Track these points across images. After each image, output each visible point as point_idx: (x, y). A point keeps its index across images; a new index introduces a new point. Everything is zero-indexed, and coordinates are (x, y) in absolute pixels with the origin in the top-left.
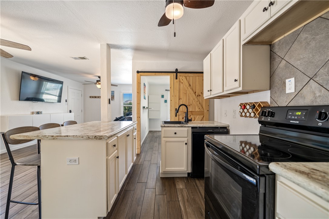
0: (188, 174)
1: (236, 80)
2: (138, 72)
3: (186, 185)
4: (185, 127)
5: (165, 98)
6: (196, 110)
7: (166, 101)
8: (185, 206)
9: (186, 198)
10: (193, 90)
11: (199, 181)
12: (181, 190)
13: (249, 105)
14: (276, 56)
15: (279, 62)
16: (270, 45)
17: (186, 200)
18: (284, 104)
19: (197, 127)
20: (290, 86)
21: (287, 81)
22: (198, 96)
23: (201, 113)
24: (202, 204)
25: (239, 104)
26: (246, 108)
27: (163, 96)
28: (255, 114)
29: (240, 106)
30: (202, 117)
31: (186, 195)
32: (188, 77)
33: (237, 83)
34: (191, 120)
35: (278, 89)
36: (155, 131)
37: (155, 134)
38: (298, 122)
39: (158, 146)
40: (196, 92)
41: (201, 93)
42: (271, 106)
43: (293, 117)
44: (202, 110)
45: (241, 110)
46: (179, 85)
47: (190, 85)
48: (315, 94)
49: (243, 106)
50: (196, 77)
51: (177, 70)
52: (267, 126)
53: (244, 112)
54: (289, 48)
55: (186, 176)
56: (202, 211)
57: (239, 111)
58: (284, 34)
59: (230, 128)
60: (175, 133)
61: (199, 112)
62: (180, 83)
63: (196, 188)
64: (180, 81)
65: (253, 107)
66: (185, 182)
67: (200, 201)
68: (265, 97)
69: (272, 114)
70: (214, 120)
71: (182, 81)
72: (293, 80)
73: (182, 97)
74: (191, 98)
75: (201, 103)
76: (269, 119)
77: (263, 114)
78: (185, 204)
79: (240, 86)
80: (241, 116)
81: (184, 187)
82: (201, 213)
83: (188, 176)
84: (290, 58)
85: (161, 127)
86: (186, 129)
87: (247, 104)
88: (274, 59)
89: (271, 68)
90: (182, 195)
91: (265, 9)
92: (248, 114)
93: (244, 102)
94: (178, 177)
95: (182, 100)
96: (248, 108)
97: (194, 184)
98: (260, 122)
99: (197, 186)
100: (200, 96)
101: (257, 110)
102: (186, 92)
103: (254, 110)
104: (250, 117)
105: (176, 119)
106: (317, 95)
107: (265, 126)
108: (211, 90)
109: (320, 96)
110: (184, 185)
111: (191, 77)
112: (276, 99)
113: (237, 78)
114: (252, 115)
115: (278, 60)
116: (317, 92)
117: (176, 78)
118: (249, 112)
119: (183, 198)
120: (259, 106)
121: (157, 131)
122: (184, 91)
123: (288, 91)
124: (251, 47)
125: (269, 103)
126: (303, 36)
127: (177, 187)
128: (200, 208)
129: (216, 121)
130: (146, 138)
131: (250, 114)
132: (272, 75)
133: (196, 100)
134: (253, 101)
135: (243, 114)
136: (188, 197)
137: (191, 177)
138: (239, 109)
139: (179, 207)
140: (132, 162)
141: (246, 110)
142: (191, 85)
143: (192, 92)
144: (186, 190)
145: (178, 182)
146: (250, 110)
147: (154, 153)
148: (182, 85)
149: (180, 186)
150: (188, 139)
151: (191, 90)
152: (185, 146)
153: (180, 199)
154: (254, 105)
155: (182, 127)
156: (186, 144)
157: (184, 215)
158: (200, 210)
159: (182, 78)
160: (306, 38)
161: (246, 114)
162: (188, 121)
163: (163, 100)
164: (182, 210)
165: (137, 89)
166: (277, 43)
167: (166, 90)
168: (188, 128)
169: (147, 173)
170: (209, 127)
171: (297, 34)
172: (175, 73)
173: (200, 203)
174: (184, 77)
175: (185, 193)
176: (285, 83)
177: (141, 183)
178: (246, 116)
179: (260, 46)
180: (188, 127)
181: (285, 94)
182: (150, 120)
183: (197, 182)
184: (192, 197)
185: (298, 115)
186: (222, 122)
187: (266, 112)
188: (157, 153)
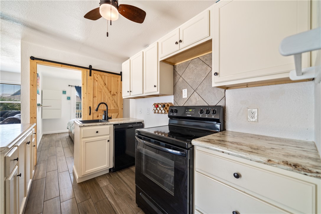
0: (110, 169)
1: (155, 86)
2: (32, 58)
3: (109, 181)
4: (107, 125)
5: (68, 94)
6: (112, 109)
7: (69, 98)
8: (115, 200)
9: (113, 192)
10: (108, 89)
11: (121, 172)
12: (107, 187)
13: (161, 104)
14: (177, 74)
15: (179, 78)
16: (174, 66)
17: (114, 194)
18: (182, 105)
19: (118, 124)
20: (185, 94)
21: (183, 90)
22: (113, 95)
23: (116, 111)
24: (129, 191)
25: (153, 104)
26: (159, 107)
27: (64, 92)
28: (165, 111)
29: (154, 106)
30: (117, 115)
31: (112, 190)
32: (103, 76)
33: (156, 88)
34: (111, 118)
35: (179, 95)
36: (53, 134)
37: (54, 137)
38: (191, 115)
39: (63, 150)
40: (111, 92)
41: (116, 93)
42: (174, 106)
43: (188, 113)
44: (117, 108)
45: (155, 109)
46: (94, 82)
47: (105, 84)
48: (196, 99)
49: (157, 106)
50: (111, 77)
51: (90, 66)
52: (173, 119)
53: (157, 110)
54: (184, 70)
55: (108, 172)
56: (130, 196)
57: (153, 109)
58: (182, 61)
59: (144, 123)
60: (97, 132)
61: (114, 110)
62: (95, 81)
63: (120, 179)
64: (94, 79)
65: (164, 106)
66: (108, 179)
67: (127, 189)
68: (170, 100)
69: (176, 111)
70: (129, 117)
71: (96, 78)
72: (186, 90)
73: (96, 95)
74: (107, 97)
75: (116, 102)
76: (175, 114)
77: (172, 111)
78: (114, 198)
79: (158, 91)
80: (155, 113)
81: (108, 183)
82: (130, 198)
83: (109, 172)
84: (185, 77)
85: (79, 127)
86: (108, 126)
87: (159, 104)
88: (176, 75)
89: (174, 81)
90: (109, 191)
91: (177, 43)
92: (160, 112)
93: (157, 102)
94: (100, 176)
95: (96, 98)
96: (160, 107)
97: (117, 177)
98: (169, 116)
99: (120, 177)
100: (115, 95)
101: (166, 108)
102: (101, 91)
103: (164, 108)
104: (162, 113)
105: (91, 118)
106: (198, 100)
107: (172, 119)
108: (131, 91)
109: (198, 101)
110: (107, 181)
111: (106, 77)
112: (177, 101)
113: (156, 85)
114: (163, 112)
115: (178, 76)
116: (197, 99)
117: (90, 75)
118: (161, 110)
119: (111, 193)
120: (168, 105)
121: (56, 134)
122: (99, 90)
123: (184, 97)
124: (164, 64)
125: (173, 104)
126: (191, 65)
127: (101, 185)
128: (129, 195)
129: (132, 117)
130: (41, 145)
131: (162, 111)
132: (174, 86)
133: (111, 98)
134: (164, 102)
135: (157, 111)
136: (115, 191)
137: (113, 172)
138: (153, 107)
139: (109, 203)
140: (31, 178)
141: (158, 109)
142: (107, 84)
143: (107, 91)
144: (111, 185)
145: (100, 180)
146: (162, 109)
147: (60, 160)
148: (97, 83)
149: (104, 183)
150: (110, 137)
151: (106, 89)
152: (107, 144)
153: (107, 195)
154: (164, 104)
155: (104, 125)
156: (108, 141)
157: (116, 207)
158: (129, 196)
159: (97, 76)
160: (192, 67)
161: (158, 111)
162: (107, 118)
163: (65, 96)
164: (112, 204)
165: (31, 80)
166: (177, 66)
167: (69, 86)
168: (110, 126)
169: (57, 184)
170: (129, 122)
171: (188, 64)
172: (89, 69)
173: (126, 190)
174: (99, 75)
175: (111, 188)
176: (182, 92)
177: (51, 200)
178: (158, 113)
179: (169, 65)
180: (111, 124)
181: (182, 98)
182: (44, 121)
183: (119, 174)
184: (119, 188)
185: (190, 112)
186: (137, 118)
187: (173, 110)
188: (64, 158)
